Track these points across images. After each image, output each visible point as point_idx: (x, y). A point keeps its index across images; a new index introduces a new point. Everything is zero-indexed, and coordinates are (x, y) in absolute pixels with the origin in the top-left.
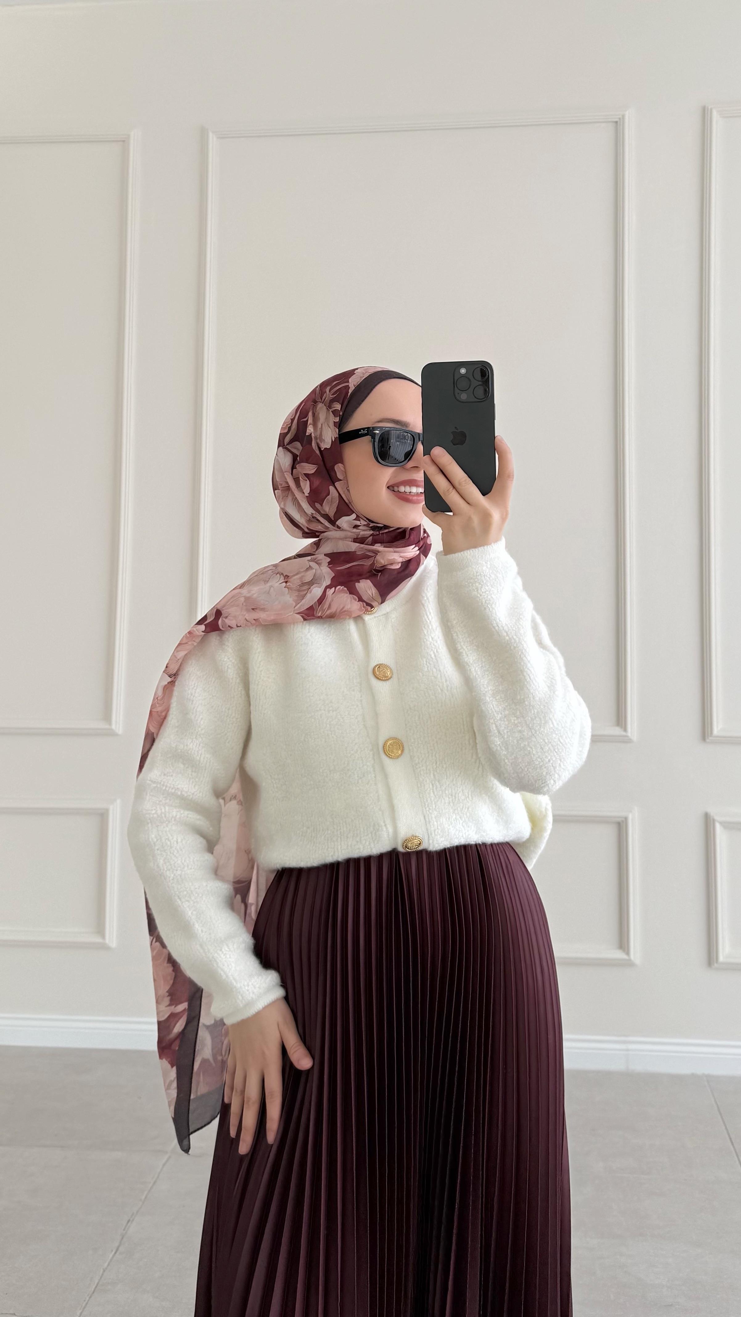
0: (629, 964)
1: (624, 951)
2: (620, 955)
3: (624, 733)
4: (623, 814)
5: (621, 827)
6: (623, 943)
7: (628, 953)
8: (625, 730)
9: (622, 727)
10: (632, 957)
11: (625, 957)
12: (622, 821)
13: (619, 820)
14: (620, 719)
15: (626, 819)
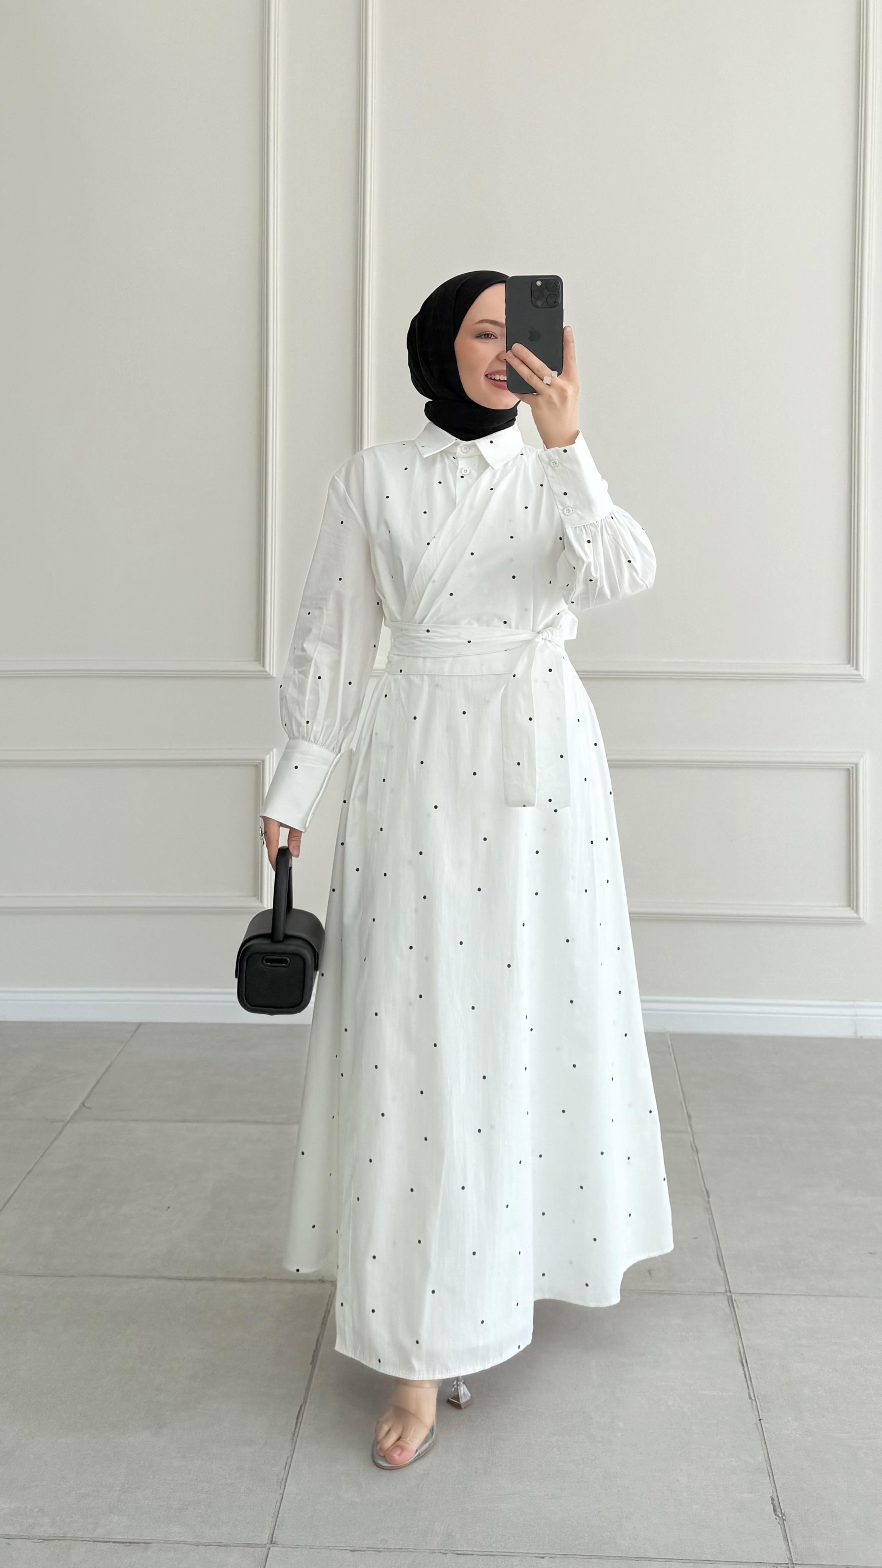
0: (858, 922)
1: (853, 909)
2: (848, 913)
3: (855, 672)
4: (854, 760)
5: (851, 774)
6: (852, 899)
7: (857, 911)
8: (857, 669)
9: (853, 666)
10: (861, 916)
11: (855, 915)
12: (852, 767)
13: (848, 766)
14: (851, 656)
15: (857, 765)
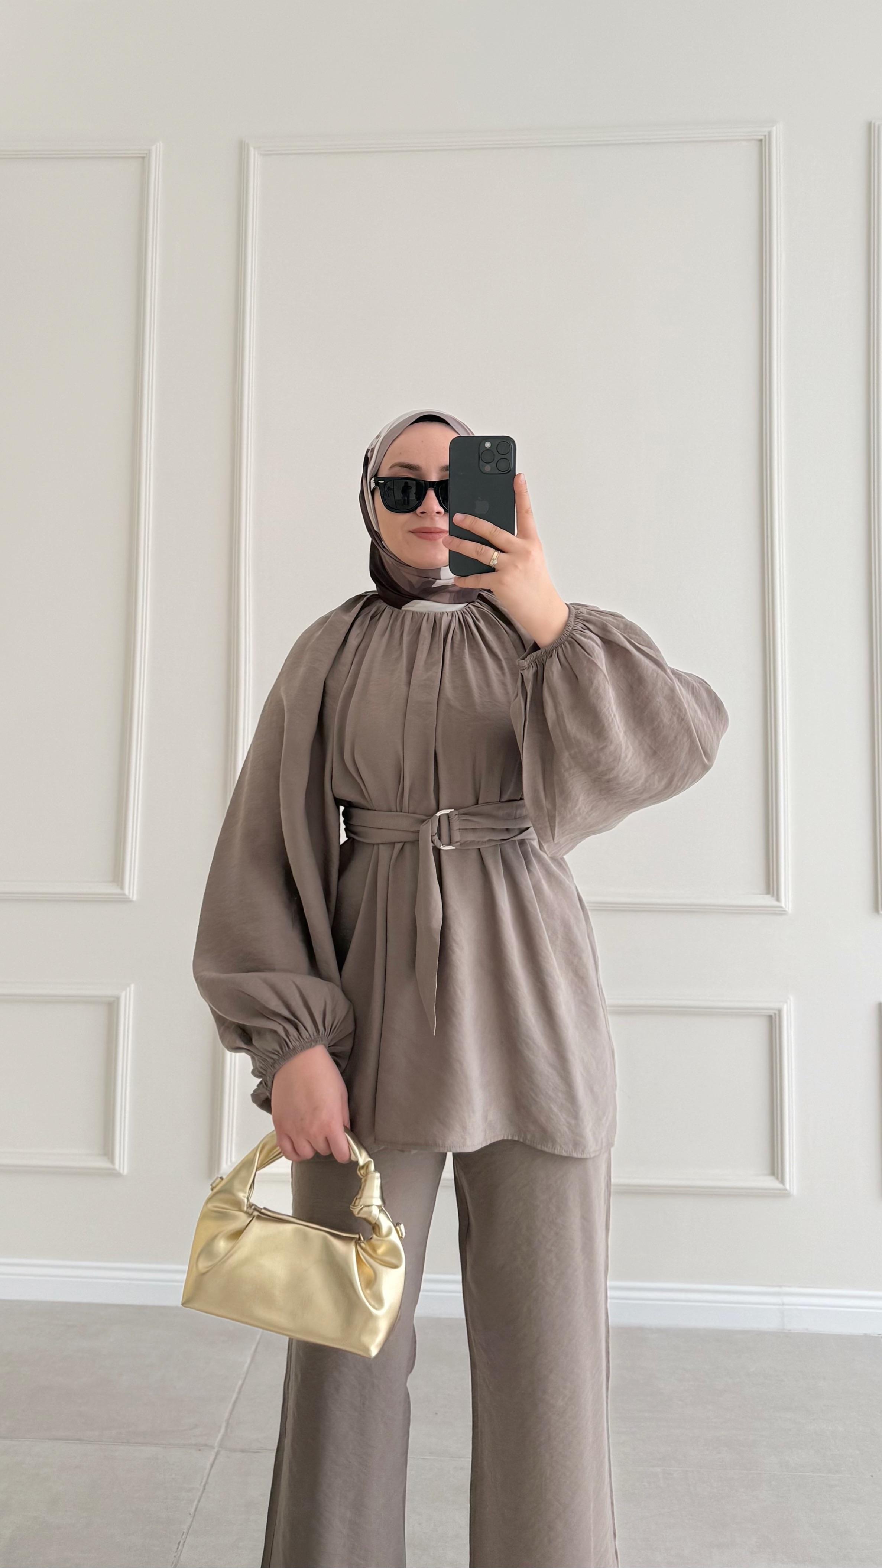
0: (784, 1194)
1: (777, 1178)
2: (769, 1183)
3: (776, 903)
4: (776, 1005)
5: (773, 1021)
6: (775, 1168)
7: (782, 1181)
8: (777, 899)
9: (773, 896)
10: (788, 1187)
11: (780, 1186)
12: (775, 1014)
13: (771, 1012)
14: (771, 885)
15: (780, 1011)
